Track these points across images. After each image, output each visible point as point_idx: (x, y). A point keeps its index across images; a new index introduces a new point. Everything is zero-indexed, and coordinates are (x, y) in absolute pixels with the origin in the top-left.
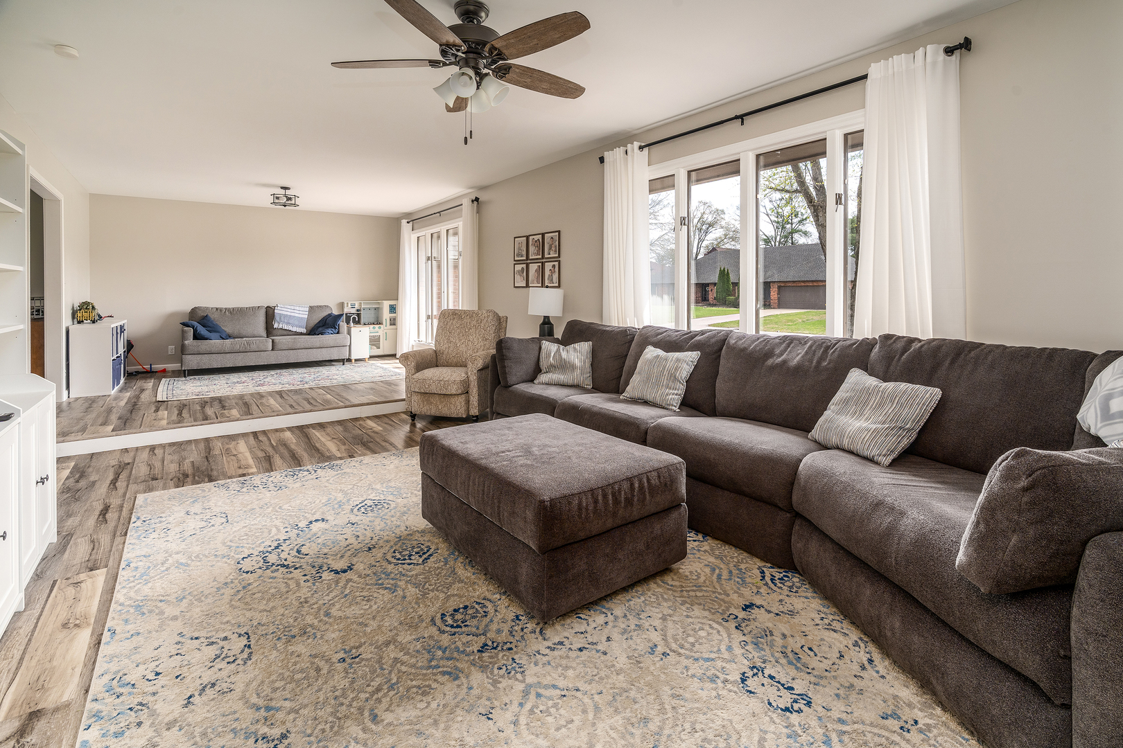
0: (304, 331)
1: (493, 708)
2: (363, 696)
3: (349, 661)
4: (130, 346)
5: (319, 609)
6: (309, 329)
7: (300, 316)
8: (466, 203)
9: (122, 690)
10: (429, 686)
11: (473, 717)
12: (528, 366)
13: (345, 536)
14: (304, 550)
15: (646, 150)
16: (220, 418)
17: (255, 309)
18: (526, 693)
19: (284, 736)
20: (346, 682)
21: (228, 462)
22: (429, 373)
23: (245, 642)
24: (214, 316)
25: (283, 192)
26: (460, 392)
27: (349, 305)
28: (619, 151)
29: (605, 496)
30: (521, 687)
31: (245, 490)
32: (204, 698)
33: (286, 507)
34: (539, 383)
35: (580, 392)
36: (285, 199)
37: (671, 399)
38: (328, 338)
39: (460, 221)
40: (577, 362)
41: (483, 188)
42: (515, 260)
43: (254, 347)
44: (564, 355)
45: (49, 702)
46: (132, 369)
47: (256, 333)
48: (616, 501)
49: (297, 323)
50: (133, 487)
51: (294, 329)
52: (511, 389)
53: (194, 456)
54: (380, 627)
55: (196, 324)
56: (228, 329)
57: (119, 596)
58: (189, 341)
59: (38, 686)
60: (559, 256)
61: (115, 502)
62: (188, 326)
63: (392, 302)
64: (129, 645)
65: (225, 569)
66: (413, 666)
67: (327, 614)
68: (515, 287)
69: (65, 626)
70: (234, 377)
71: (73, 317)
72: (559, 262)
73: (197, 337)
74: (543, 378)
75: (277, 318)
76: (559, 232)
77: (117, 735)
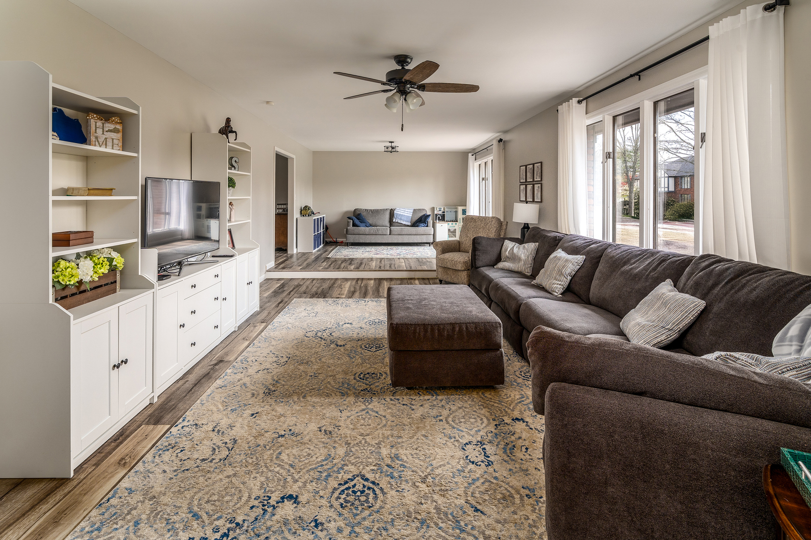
0: (409, 224)
1: (345, 409)
2: (307, 389)
3: (313, 377)
4: (327, 228)
5: (319, 357)
6: (412, 223)
7: (408, 215)
8: (495, 143)
9: (244, 362)
10: (331, 395)
11: (336, 409)
12: (493, 256)
13: (353, 333)
14: (333, 334)
15: (584, 103)
16: (346, 269)
17: (384, 210)
18: (364, 410)
19: (274, 391)
20: (305, 383)
21: (337, 291)
22: (448, 256)
23: (287, 360)
24: (364, 214)
25: (390, 144)
26: (463, 269)
27: (438, 209)
28: (565, 105)
29: (432, 330)
30: (364, 407)
31: (333, 304)
32: (263, 372)
33: (342, 315)
34: (497, 268)
35: (519, 276)
36: (392, 149)
37: (555, 287)
38: (421, 229)
39: (491, 156)
40: (523, 257)
41: (506, 132)
42: (520, 182)
43: (380, 232)
44: (515, 250)
45: (226, 359)
46: (328, 240)
47: (384, 224)
48: (440, 334)
49: (405, 219)
50: (296, 295)
51: (404, 223)
52: (478, 269)
53: (326, 286)
54: (334, 370)
55: (354, 218)
56: (370, 221)
57: (263, 334)
58: (351, 227)
59: (227, 354)
60: (541, 180)
61: (286, 300)
62: (350, 219)
63: (464, 208)
64: (255, 349)
65: (300, 334)
66: (333, 386)
67: (320, 360)
68: (520, 201)
69: (244, 339)
70: (368, 249)
71: (301, 213)
72: (541, 184)
73: (354, 225)
74: (501, 265)
75: (395, 216)
76: (541, 163)
77: (235, 373)
